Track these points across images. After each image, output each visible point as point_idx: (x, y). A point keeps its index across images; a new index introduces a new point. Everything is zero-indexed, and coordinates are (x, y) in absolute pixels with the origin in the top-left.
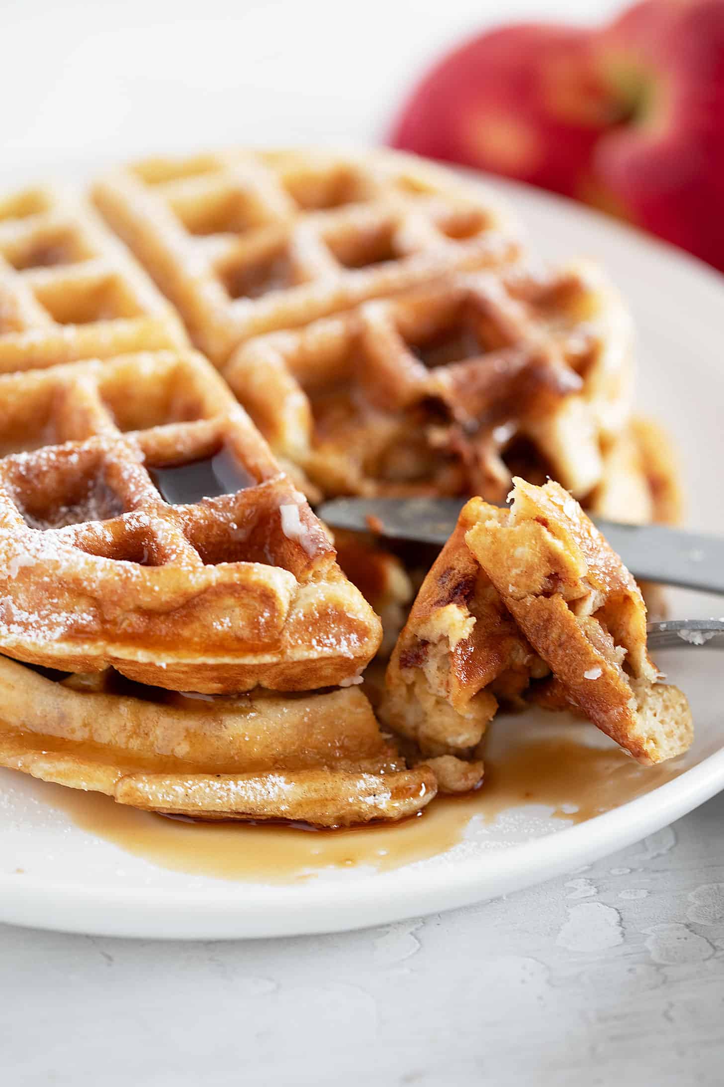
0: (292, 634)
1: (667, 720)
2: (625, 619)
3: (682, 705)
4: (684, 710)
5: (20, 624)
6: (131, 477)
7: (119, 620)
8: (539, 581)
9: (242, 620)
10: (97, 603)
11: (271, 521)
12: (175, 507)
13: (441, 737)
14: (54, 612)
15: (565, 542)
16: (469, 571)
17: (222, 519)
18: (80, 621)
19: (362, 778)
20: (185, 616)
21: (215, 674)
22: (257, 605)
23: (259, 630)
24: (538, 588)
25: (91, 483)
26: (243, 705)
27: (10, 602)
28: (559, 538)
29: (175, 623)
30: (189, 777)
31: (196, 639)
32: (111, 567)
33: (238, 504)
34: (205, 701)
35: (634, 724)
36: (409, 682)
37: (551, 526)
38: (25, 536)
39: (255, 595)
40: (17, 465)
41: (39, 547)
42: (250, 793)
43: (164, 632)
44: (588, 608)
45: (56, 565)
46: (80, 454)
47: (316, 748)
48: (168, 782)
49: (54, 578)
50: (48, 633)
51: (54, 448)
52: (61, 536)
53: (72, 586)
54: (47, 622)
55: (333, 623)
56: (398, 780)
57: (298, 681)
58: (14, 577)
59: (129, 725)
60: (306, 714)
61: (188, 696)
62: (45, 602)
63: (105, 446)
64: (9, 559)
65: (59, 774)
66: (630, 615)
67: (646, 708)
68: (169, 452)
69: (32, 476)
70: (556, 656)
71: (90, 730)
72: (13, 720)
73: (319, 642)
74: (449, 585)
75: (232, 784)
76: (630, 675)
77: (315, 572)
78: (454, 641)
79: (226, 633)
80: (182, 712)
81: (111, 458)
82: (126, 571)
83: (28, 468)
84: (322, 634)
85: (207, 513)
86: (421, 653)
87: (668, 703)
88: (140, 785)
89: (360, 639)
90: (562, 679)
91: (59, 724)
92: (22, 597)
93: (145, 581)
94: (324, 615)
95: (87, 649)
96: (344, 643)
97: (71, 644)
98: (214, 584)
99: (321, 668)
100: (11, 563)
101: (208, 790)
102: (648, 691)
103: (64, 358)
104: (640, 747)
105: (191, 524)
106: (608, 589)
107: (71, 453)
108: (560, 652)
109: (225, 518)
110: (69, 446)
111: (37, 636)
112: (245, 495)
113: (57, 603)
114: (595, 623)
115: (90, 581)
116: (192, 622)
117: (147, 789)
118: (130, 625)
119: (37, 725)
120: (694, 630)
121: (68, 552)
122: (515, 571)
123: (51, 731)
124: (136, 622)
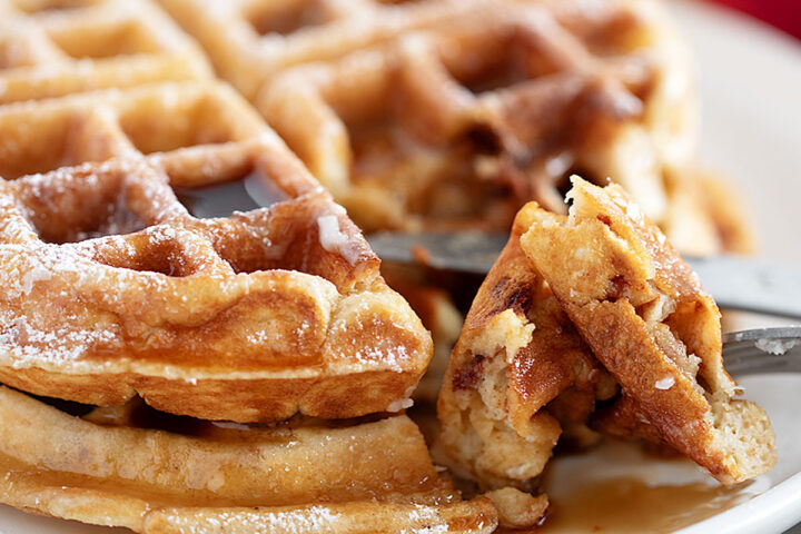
0: (334, 348)
1: (748, 437)
2: (697, 328)
3: (763, 422)
4: (765, 429)
5: (36, 344)
6: (154, 194)
7: (144, 336)
8: (603, 285)
9: (279, 333)
10: (119, 319)
11: (309, 237)
12: (203, 221)
13: (500, 469)
14: (73, 331)
15: (630, 242)
16: (526, 279)
17: (255, 234)
18: (101, 339)
19: (415, 508)
20: (217, 330)
21: (250, 396)
22: (295, 316)
23: (298, 343)
24: (602, 292)
25: (111, 208)
26: (282, 434)
27: (25, 322)
28: (623, 238)
29: (205, 338)
30: (224, 509)
31: (229, 354)
32: (134, 277)
33: (272, 218)
34: (240, 431)
35: (711, 438)
36: (464, 408)
37: (614, 225)
38: (40, 250)
39: (293, 305)
40: (30, 186)
41: (54, 259)
42: (292, 525)
43: (193, 347)
44: (657, 313)
45: (74, 277)
46: (99, 175)
47: (363, 480)
48: (201, 515)
49: (72, 292)
50: (67, 353)
51: (71, 170)
52: (79, 249)
53: (91, 300)
54: (64, 341)
55: (379, 335)
56: (454, 511)
57: (342, 406)
58: (27, 294)
59: (157, 459)
60: (353, 442)
61: (222, 425)
62: (63, 319)
63: (125, 167)
64: (22, 274)
65: (81, 509)
66: (703, 323)
67: (724, 425)
68: (196, 174)
69: (46, 198)
70: (623, 366)
71: (115, 466)
72: (30, 460)
73: (364, 355)
74: (505, 294)
75: (272, 516)
76: (705, 388)
77: (357, 283)
78: (512, 352)
79: (262, 347)
80: (215, 443)
81: (132, 179)
82: (151, 281)
83: (42, 189)
84: (366, 347)
85: (238, 227)
86: (476, 370)
87: (748, 420)
88: (171, 518)
89: (409, 352)
90: (631, 393)
91: (80, 460)
92: (37, 315)
93: (171, 290)
94: (368, 326)
95: (110, 367)
96: (391, 355)
97: (91, 362)
98: (247, 292)
99: (366, 387)
100: (25, 278)
101: (245, 522)
102: (726, 406)
103: (81, 89)
104: (720, 462)
105: (221, 238)
106: (678, 294)
107: (89, 174)
108: (629, 362)
109: (258, 233)
110: (86, 167)
111: (55, 356)
112: (279, 209)
113: (75, 320)
114: (666, 329)
115: (112, 293)
116: (223, 336)
117: (178, 521)
118: (156, 341)
119: (57, 463)
120: (774, 339)
121: (86, 263)
122: (576, 275)
123: (71, 469)
124: (164, 338)
